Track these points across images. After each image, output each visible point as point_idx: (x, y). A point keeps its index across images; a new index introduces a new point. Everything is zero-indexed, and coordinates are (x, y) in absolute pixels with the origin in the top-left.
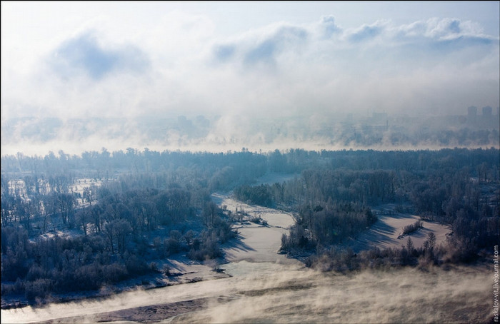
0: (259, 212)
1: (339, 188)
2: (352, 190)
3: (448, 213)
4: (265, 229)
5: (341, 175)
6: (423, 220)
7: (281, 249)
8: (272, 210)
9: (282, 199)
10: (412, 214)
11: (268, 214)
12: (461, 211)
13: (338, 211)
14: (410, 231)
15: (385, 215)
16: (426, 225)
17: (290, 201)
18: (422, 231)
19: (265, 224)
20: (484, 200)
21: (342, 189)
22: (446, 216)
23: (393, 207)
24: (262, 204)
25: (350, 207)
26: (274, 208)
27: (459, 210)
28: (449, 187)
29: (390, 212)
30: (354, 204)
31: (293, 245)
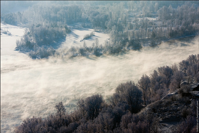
0: (8, 28)
1: (51, 14)
2: (58, 16)
3: (108, 28)
4: (10, 37)
5: (53, 7)
6: (96, 31)
7: (16, 48)
8: (15, 26)
9: (21, 21)
10: (90, 28)
11: (13, 29)
12: (115, 26)
13: (48, 27)
14: (88, 38)
15: (75, 29)
16: (96, 34)
17: (25, 22)
18: (94, 38)
19: (10, 34)
20: (129, 20)
21: (53, 15)
22: (107, 29)
23: (80, 25)
24: (10, 24)
25: (56, 25)
26: (16, 25)
27: (113, 26)
28: (111, 13)
29: (78, 27)
30: (58, 23)
31: (22, 46)
